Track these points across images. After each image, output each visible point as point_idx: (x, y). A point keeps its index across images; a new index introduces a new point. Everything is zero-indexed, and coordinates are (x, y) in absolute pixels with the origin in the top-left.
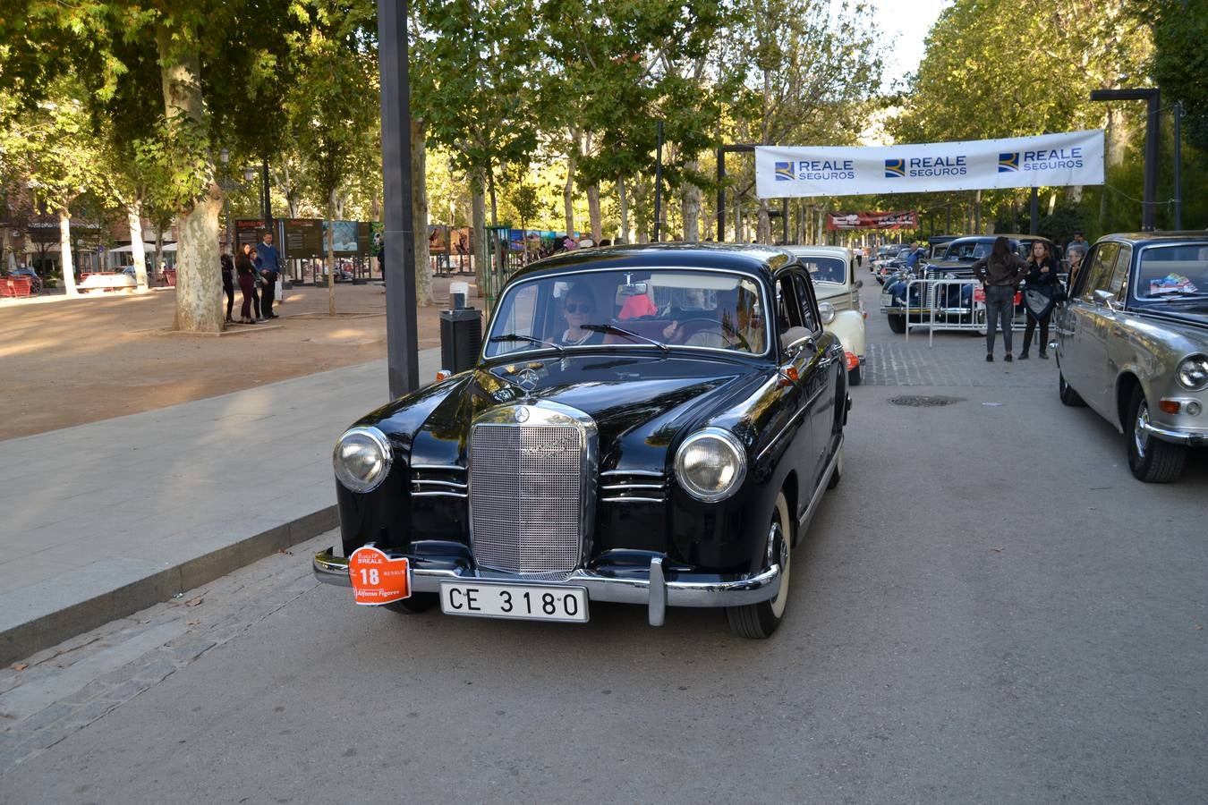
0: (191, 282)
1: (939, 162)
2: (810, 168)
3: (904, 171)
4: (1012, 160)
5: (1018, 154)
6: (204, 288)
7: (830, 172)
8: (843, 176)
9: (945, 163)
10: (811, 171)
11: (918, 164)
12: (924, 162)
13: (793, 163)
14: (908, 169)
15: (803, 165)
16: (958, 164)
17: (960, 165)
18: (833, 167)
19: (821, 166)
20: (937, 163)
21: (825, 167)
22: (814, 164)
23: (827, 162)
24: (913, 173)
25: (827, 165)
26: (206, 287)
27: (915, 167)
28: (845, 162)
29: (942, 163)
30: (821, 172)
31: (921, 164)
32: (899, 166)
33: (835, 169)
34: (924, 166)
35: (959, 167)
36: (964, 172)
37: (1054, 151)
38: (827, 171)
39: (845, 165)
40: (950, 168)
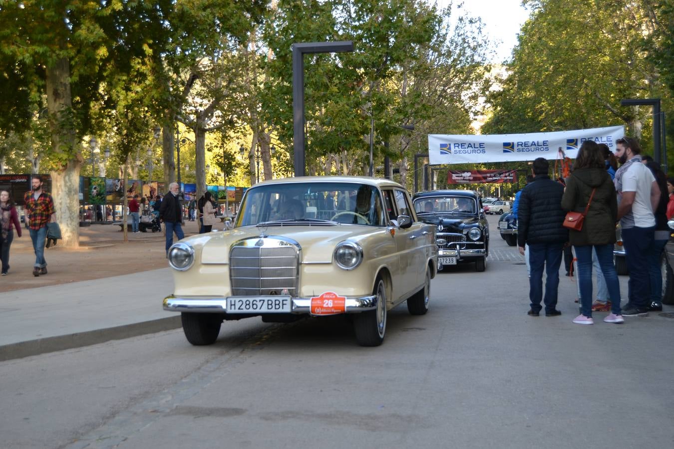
0: (63, 215)
1: (533, 144)
2: (460, 147)
3: (513, 149)
4: (575, 143)
5: (577, 140)
6: (71, 219)
7: (472, 149)
8: (479, 151)
9: (537, 145)
10: (460, 149)
11: (521, 145)
12: (525, 144)
13: (450, 144)
14: (516, 148)
15: (456, 145)
16: (544, 145)
17: (545, 145)
18: (473, 146)
19: (466, 146)
20: (532, 145)
21: (468, 147)
22: (462, 145)
23: (470, 144)
24: (519, 150)
25: (470, 146)
26: (72, 218)
27: (520, 147)
28: (480, 144)
29: (535, 145)
30: (466, 149)
31: (523, 145)
32: (511, 146)
33: (475, 148)
34: (525, 146)
35: (545, 147)
36: (547, 149)
37: (597, 138)
38: (470, 149)
39: (480, 146)
40: (540, 147)
